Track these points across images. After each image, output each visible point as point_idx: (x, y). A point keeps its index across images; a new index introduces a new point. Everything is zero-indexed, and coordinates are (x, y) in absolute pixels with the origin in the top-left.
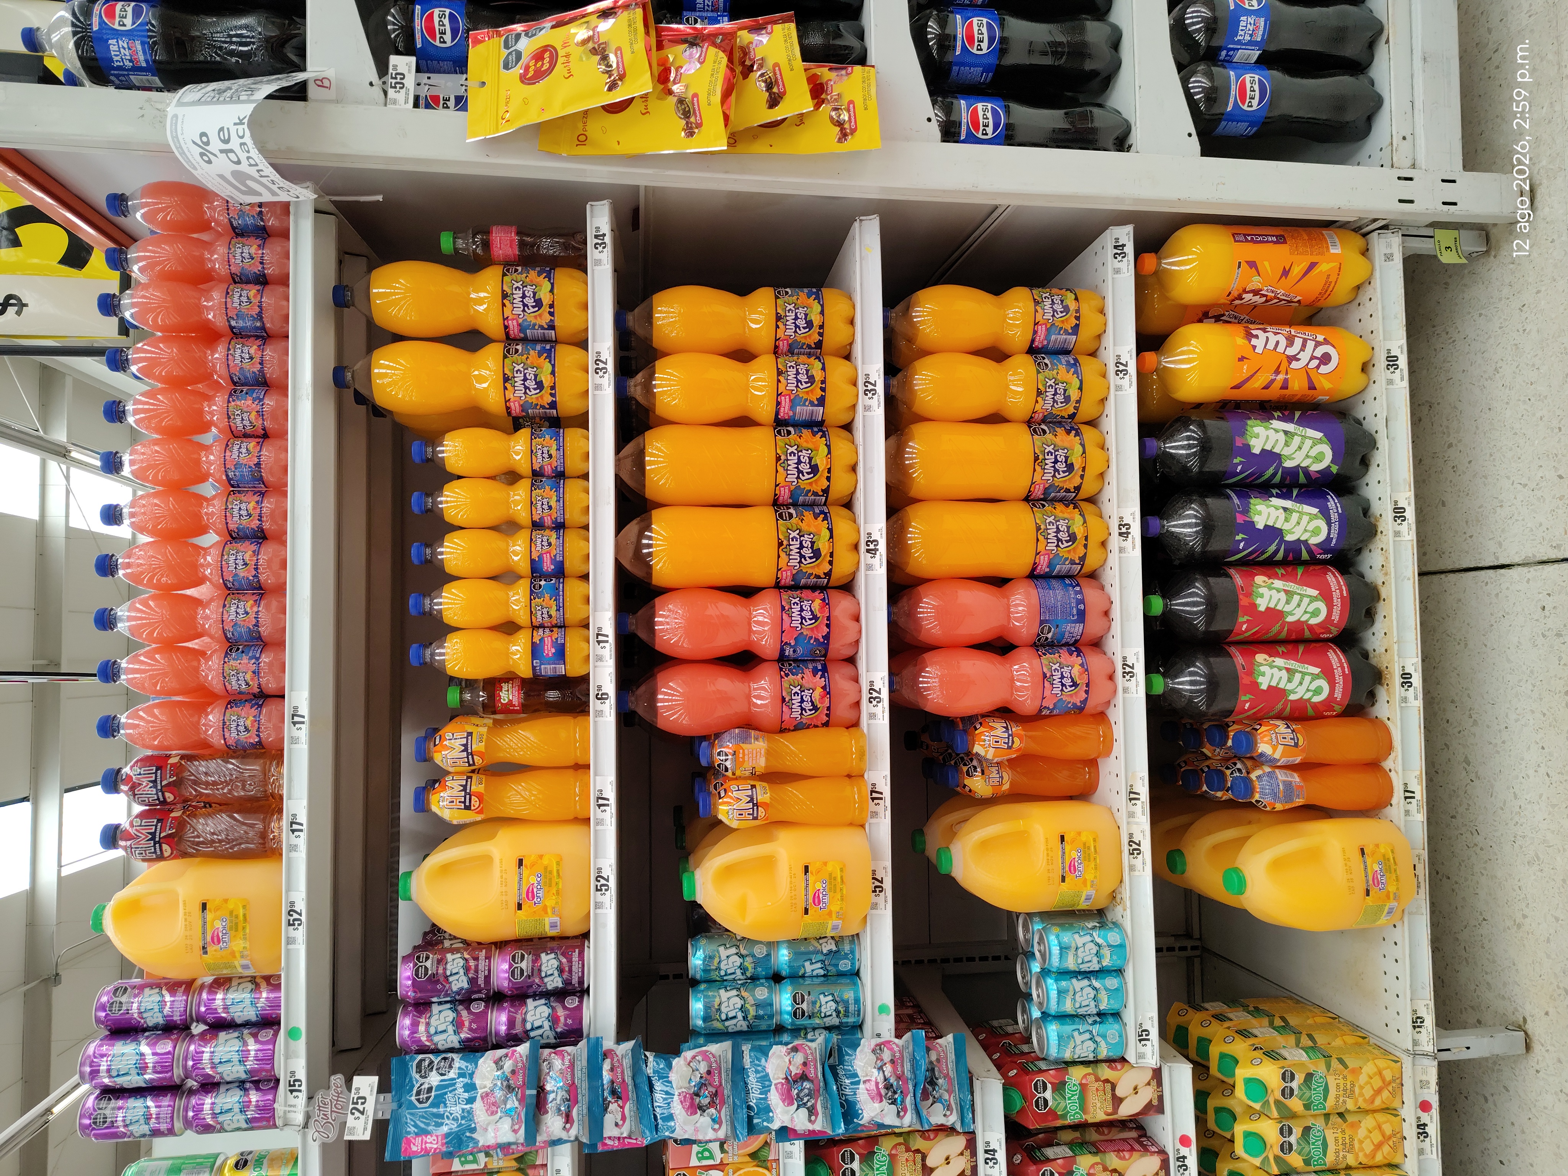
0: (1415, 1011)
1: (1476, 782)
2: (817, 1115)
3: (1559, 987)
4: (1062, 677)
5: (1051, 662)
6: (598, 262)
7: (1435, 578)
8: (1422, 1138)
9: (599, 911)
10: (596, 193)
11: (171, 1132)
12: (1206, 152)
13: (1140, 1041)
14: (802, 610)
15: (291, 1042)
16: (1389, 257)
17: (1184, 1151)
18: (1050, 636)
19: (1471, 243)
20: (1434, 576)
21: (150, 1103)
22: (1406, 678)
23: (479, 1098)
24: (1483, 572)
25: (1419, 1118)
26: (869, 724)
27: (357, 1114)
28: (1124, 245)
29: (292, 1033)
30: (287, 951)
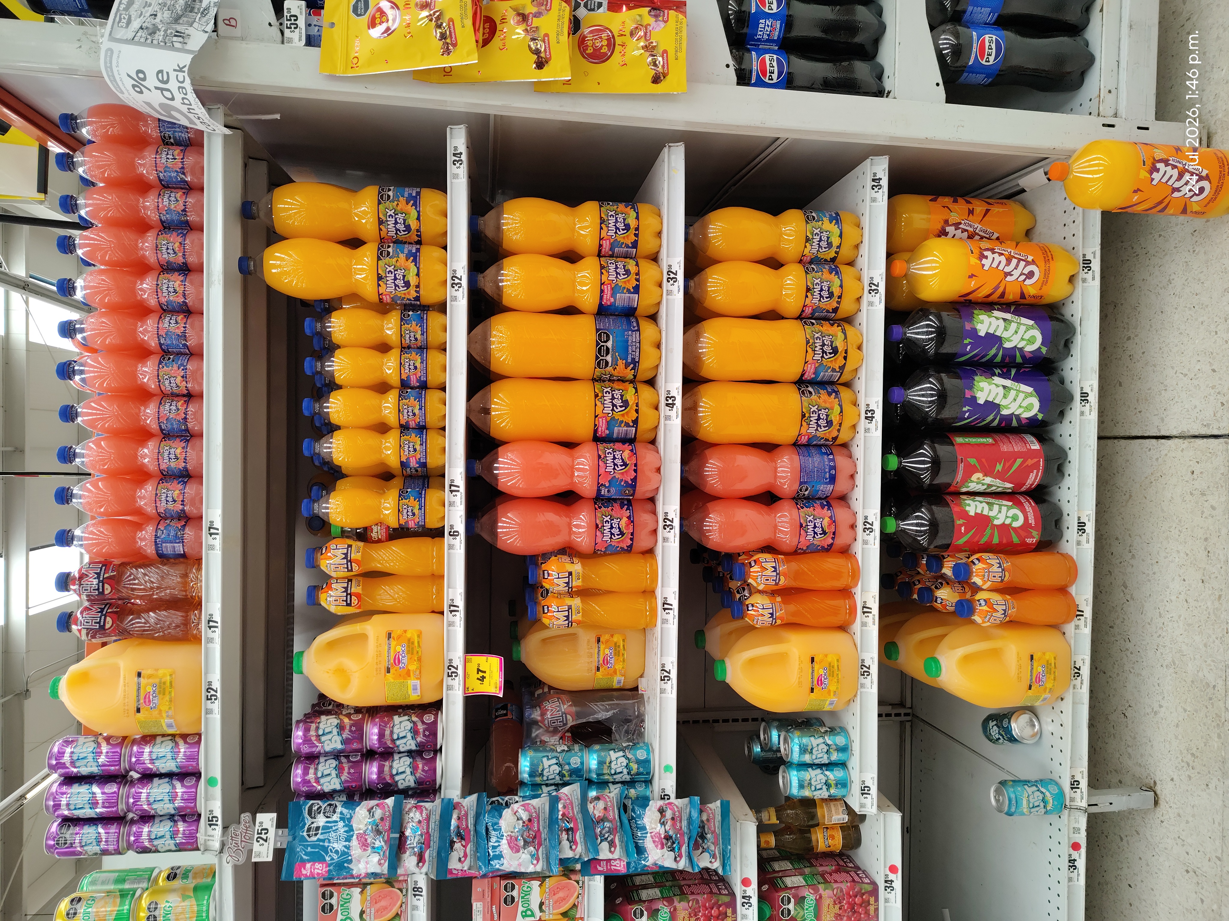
0: (1073, 776)
1: (1131, 602)
2: (615, 847)
3: (1183, 761)
4: (815, 527)
5: (807, 514)
6: (456, 176)
7: (1110, 442)
8: (1072, 870)
9: (449, 692)
10: (455, 119)
11: (118, 852)
12: (950, 99)
13: (863, 794)
14: (614, 458)
15: (210, 788)
17: (892, 876)
18: (806, 493)
20: (1109, 441)
21: (101, 830)
22: (1081, 526)
23: (355, 837)
24: (1147, 441)
25: (1070, 855)
26: (663, 546)
27: (261, 842)
28: (880, 179)
29: (211, 782)
30: (206, 719)
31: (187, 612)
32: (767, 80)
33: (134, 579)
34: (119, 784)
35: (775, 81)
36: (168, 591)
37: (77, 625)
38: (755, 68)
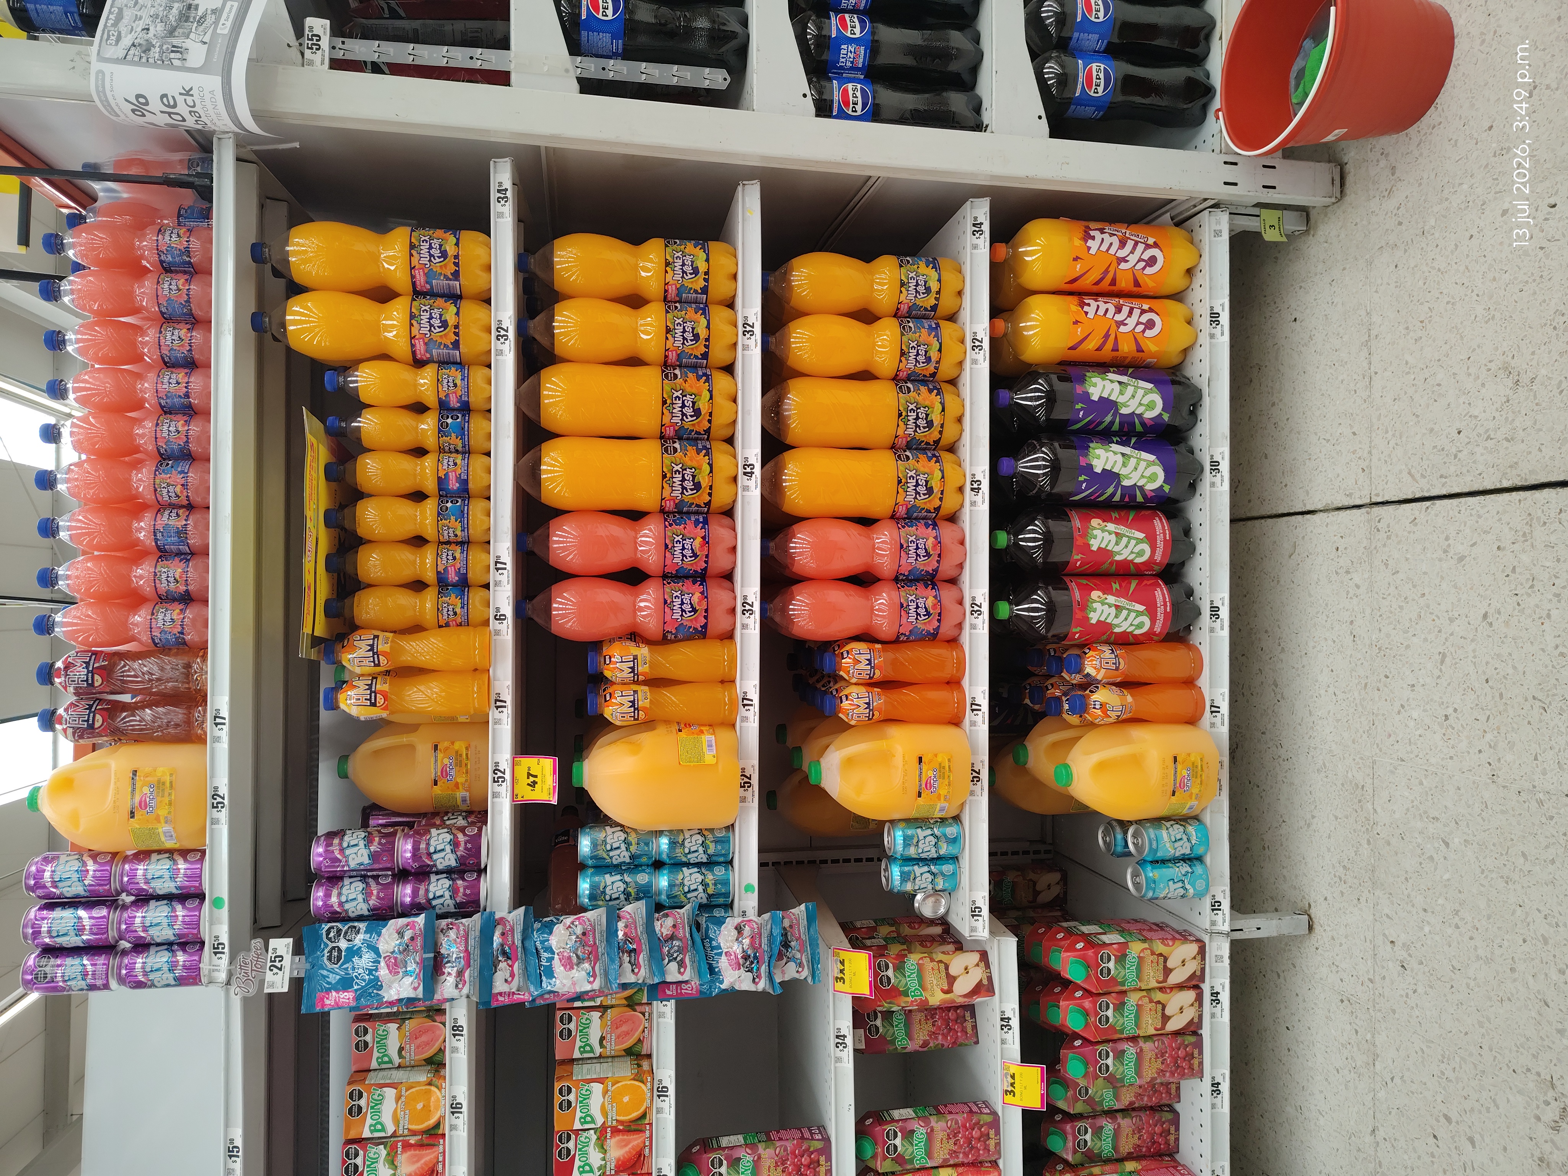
0: (1214, 897)
1: (1282, 702)
2: (685, 968)
3: (1335, 876)
7: (1257, 523)
8: (1216, 1004)
9: (495, 800)
10: (499, 151)
11: (106, 986)
12: (1054, 134)
13: (973, 916)
15: (215, 910)
16: (1218, 233)
19: (1292, 223)
20: (1256, 521)
22: (1215, 611)
24: (1293, 517)
25: (1212, 987)
26: (742, 634)
27: (275, 970)
28: (981, 224)
29: (217, 903)
30: (212, 830)
31: (189, 708)
32: (850, 112)
33: (128, 671)
34: (109, 907)
35: (859, 113)
36: (170, 684)
37: (61, 724)
38: (836, 98)
